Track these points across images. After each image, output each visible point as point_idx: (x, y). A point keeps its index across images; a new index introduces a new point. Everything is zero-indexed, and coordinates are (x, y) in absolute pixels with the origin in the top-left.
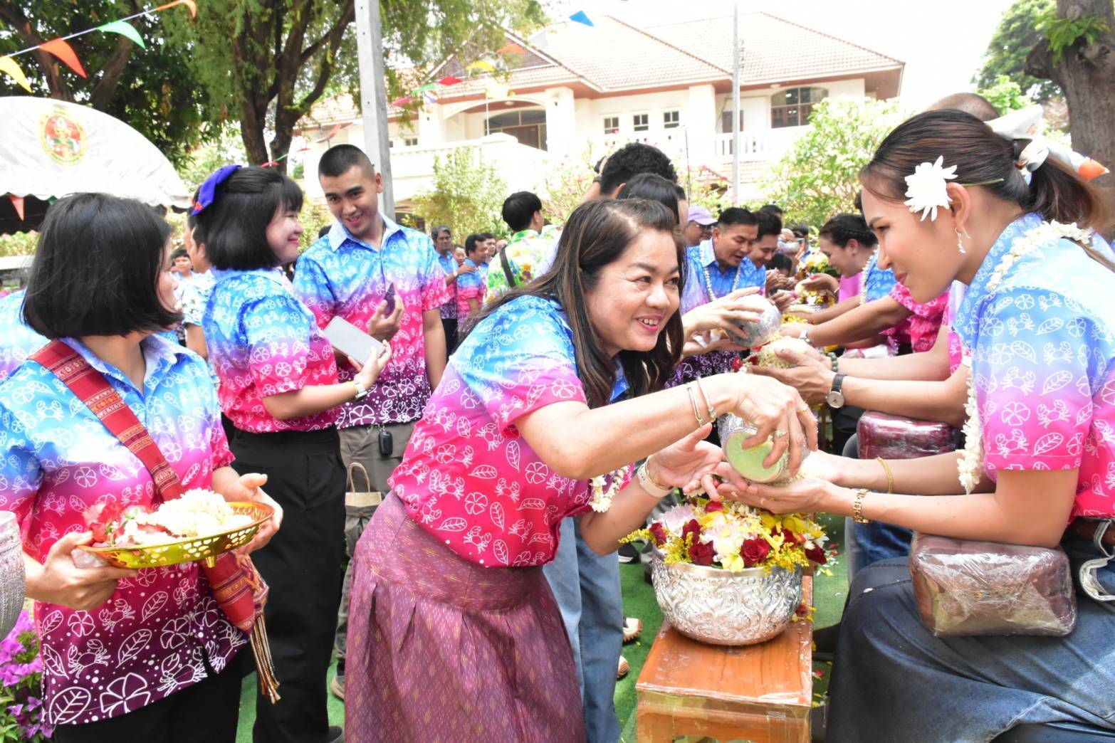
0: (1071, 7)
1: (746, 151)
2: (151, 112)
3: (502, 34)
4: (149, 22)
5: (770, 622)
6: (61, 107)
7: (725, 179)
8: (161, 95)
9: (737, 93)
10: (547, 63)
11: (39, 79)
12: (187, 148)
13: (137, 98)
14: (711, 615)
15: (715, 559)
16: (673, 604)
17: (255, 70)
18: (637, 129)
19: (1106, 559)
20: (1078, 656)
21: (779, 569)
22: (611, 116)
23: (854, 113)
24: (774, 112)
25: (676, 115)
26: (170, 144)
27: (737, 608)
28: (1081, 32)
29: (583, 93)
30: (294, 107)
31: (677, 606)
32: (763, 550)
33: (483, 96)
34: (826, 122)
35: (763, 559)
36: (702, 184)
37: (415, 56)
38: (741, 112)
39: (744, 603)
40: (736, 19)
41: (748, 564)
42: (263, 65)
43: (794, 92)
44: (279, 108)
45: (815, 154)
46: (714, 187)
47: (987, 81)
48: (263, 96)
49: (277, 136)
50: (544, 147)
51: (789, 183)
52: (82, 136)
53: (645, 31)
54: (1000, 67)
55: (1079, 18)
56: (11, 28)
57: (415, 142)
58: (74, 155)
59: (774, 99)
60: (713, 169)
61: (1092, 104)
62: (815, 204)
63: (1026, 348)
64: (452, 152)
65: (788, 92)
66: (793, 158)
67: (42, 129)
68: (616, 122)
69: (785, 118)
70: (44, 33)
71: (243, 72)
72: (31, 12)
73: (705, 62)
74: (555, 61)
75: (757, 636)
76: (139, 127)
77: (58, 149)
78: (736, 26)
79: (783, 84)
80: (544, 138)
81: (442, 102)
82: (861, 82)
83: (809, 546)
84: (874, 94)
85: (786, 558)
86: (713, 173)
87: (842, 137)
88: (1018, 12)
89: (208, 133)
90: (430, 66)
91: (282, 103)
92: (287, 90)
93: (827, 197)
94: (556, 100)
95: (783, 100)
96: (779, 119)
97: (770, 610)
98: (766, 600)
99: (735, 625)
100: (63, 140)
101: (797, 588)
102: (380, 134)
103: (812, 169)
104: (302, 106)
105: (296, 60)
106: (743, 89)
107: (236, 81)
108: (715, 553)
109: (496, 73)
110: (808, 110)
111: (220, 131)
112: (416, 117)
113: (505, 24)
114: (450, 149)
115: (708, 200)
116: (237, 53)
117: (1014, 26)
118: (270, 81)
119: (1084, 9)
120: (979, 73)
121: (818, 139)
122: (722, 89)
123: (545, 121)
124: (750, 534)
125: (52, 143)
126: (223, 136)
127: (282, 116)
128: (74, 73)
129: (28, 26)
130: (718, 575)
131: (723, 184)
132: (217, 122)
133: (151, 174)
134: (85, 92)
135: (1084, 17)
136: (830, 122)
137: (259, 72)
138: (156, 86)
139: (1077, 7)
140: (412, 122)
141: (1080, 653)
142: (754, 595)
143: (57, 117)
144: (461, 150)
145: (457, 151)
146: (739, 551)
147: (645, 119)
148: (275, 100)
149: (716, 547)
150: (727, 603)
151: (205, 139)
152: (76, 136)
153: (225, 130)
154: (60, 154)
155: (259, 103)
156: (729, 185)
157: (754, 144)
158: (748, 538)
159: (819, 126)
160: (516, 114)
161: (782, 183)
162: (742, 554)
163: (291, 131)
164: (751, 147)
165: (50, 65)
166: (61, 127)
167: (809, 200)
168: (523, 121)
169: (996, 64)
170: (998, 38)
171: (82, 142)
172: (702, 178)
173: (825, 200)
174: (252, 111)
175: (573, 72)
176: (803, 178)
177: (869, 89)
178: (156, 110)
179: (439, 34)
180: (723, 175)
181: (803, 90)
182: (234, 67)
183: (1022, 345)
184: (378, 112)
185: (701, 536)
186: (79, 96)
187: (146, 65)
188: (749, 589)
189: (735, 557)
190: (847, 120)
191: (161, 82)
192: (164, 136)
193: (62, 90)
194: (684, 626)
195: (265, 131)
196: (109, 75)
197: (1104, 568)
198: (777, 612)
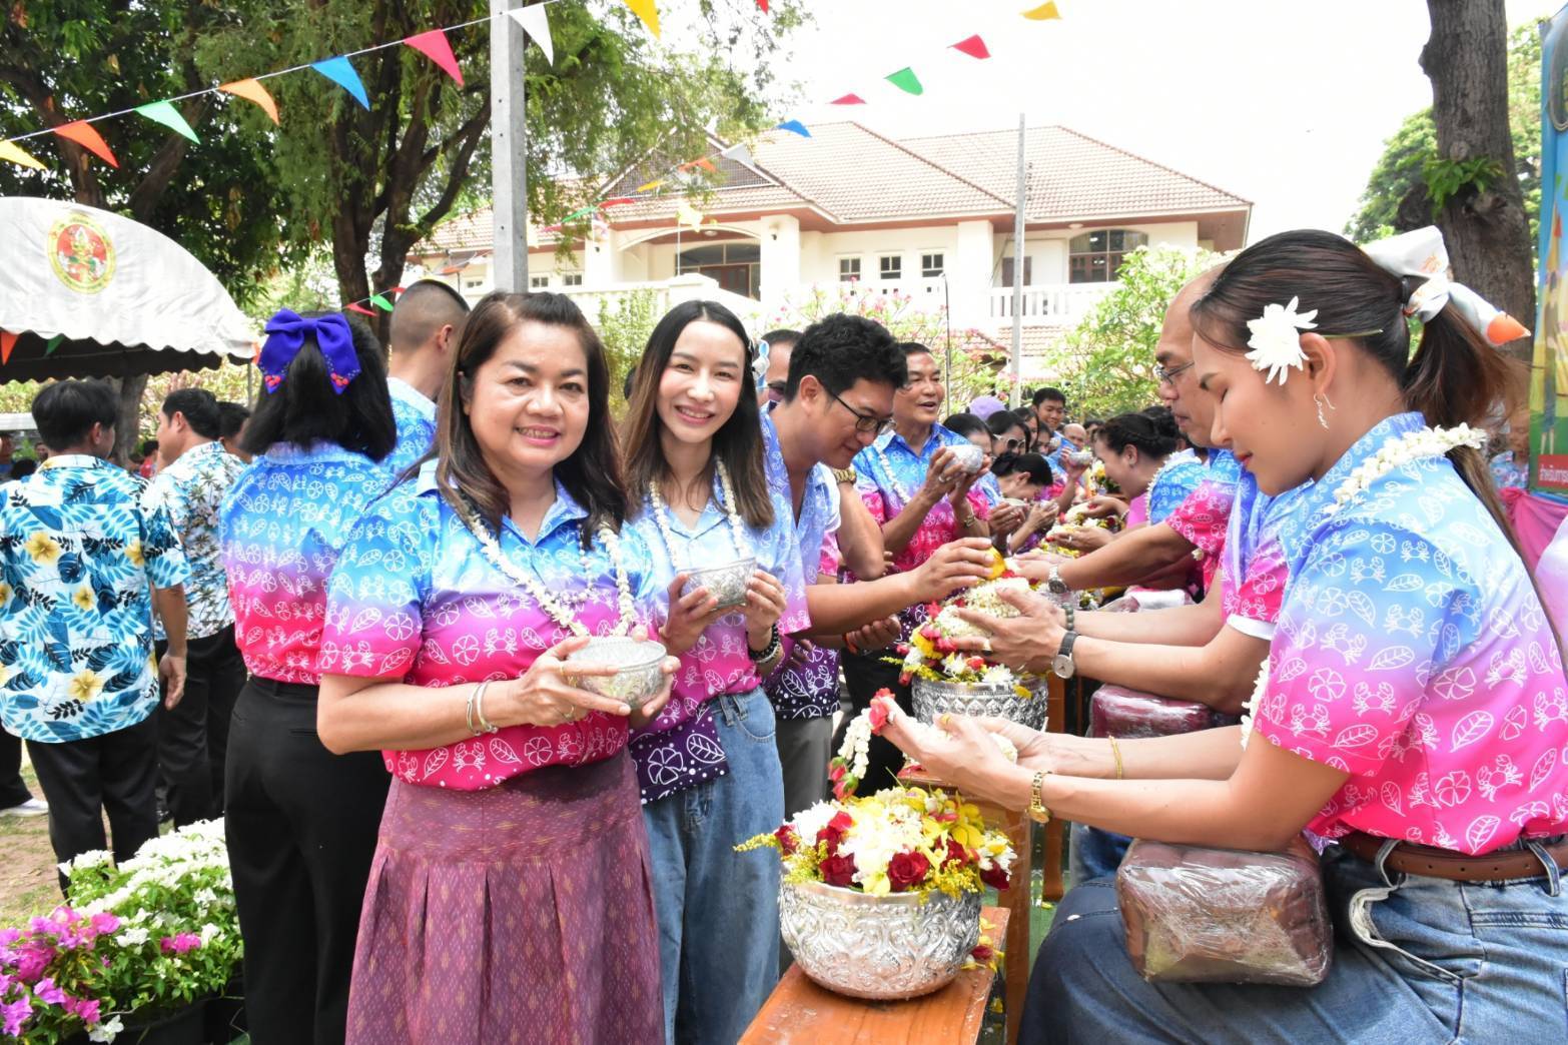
0: (1456, 143)
1: (1034, 313)
2: (212, 224)
3: (704, 140)
4: (219, 103)
5: (928, 968)
6: (83, 214)
7: (1003, 349)
8: (227, 202)
9: (1020, 234)
10: (765, 181)
11: (61, 172)
12: (258, 275)
13: (196, 205)
14: (847, 955)
15: (854, 878)
16: (800, 939)
17: (356, 173)
18: (884, 276)
19: (1388, 890)
20: (1328, 1027)
21: (942, 896)
22: (850, 257)
23: (1179, 266)
24: (1073, 261)
25: (939, 260)
26: (236, 268)
27: (883, 948)
28: (1470, 176)
29: (812, 224)
30: (409, 227)
31: (803, 943)
32: (918, 869)
33: (673, 222)
34: (1142, 278)
35: (918, 881)
36: (970, 355)
37: (582, 164)
38: (1028, 261)
39: (892, 940)
40: (1021, 135)
41: (896, 887)
42: (370, 169)
43: (1100, 235)
44: (389, 226)
45: (1125, 321)
46: (986, 359)
47: (1366, 232)
48: (367, 211)
49: (384, 265)
50: (757, 296)
51: (1089, 358)
52: (108, 255)
53: (901, 144)
54: (1383, 214)
55: (1466, 159)
56: (27, 102)
57: (578, 280)
58: (96, 279)
59: (1074, 243)
60: (988, 335)
61: (1485, 272)
62: (1124, 388)
63: (1366, 604)
64: (627, 297)
65: (1094, 235)
66: (1095, 325)
67: (53, 243)
68: (856, 264)
69: (1088, 269)
70: (72, 110)
71: (341, 175)
72: (57, 82)
73: (980, 189)
74: (776, 179)
75: (911, 987)
76: (193, 244)
77: (74, 271)
78: (1022, 145)
79: (1086, 224)
80: (757, 282)
81: (617, 227)
82: (1193, 227)
83: (985, 865)
84: (1211, 243)
85: (949, 880)
86: (988, 341)
87: (1163, 299)
88: (1407, 143)
89: (291, 256)
90: (603, 179)
91: (393, 219)
92: (400, 203)
93: (1140, 381)
94: (774, 232)
95: (1086, 246)
96: (1083, 270)
97: (928, 951)
98: (922, 938)
99: (879, 970)
100: (82, 259)
101: (969, 922)
102: (515, 271)
103: (1121, 342)
104: (419, 226)
105: (415, 163)
106: (1030, 228)
107: (330, 188)
108: (855, 870)
109: (692, 191)
110: (1117, 260)
111: (307, 254)
112: (581, 246)
113: (711, 128)
114: (625, 292)
115: (978, 377)
116: (334, 150)
117: (1400, 161)
118: (379, 188)
119: (1472, 146)
120: (1354, 220)
121: (1130, 300)
122: (1003, 227)
123: (758, 260)
124: (905, 846)
125: (66, 261)
126: (310, 260)
127: (392, 238)
128: (108, 166)
129: (50, 101)
130: (859, 900)
131: (999, 356)
132: (303, 241)
133: (201, 310)
134: (124, 193)
135: (1472, 157)
136: (1147, 278)
137: (364, 178)
138: (221, 190)
139: (1463, 144)
140: (575, 253)
141: (1331, 1021)
142: (905, 931)
143: (76, 228)
144: (640, 295)
145: (634, 297)
146: (886, 869)
147: (897, 262)
148: (384, 216)
149: (857, 862)
150: (868, 940)
151: (285, 265)
152: (101, 254)
153: (314, 253)
154: (77, 277)
155: (361, 218)
156: (1008, 357)
157: (1045, 303)
158: (900, 850)
159: (1131, 283)
160: (720, 247)
161: (1080, 358)
162: (890, 873)
163: (403, 259)
164: (1040, 308)
165: (77, 155)
166: (82, 241)
167: (1116, 384)
168: (728, 257)
169: (1377, 208)
170: (1380, 176)
171: (108, 262)
172: (971, 346)
173: (1138, 384)
174: (350, 228)
175: (799, 195)
176: (1108, 353)
177: (1203, 237)
178: (219, 221)
179: (616, 136)
180: (1002, 343)
181: (1113, 233)
182: (329, 168)
183: (1361, 598)
184: (515, 241)
185: (840, 846)
186: (114, 199)
187: (210, 161)
188: (898, 922)
189: (880, 876)
190: (1169, 277)
191: (229, 184)
192: (227, 256)
193: (91, 192)
194: (814, 970)
195: (367, 256)
196: (157, 171)
197: (1383, 902)
198: (938, 955)
